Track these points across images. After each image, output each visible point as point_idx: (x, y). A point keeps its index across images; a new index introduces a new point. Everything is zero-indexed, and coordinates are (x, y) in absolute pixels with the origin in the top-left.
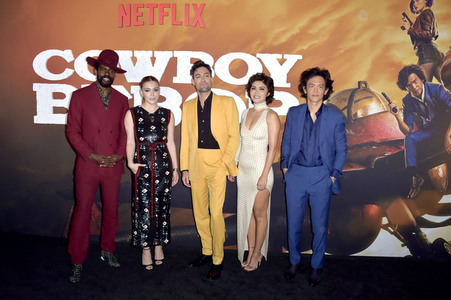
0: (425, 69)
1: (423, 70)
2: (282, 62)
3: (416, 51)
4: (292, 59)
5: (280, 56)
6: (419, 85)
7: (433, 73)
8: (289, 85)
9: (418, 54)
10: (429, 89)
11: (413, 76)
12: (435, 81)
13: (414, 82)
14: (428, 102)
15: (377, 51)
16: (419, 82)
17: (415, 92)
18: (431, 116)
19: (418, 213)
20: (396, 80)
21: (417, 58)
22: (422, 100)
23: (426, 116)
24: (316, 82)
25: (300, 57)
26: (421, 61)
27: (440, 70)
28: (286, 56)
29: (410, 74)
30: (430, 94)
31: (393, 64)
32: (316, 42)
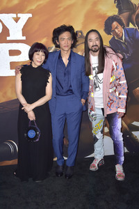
0: (123, 17)
1: (122, 19)
2: (17, 20)
3: (116, 4)
4: (24, 17)
5: (14, 15)
6: (120, 30)
7: (130, 20)
8: (24, 38)
9: (117, 7)
10: (127, 32)
11: (115, 24)
12: (131, 26)
13: (116, 28)
14: (128, 42)
15: (88, 7)
16: (120, 27)
17: (118, 35)
18: (131, 51)
19: (129, 121)
20: (104, 28)
21: (117, 10)
22: (123, 41)
23: (127, 52)
24: (66, 36)
25: (30, 15)
26: (120, 12)
27: (134, 17)
28: (19, 15)
29: (113, 22)
30: (128, 36)
31: (100, 16)
32: (41, 2)
